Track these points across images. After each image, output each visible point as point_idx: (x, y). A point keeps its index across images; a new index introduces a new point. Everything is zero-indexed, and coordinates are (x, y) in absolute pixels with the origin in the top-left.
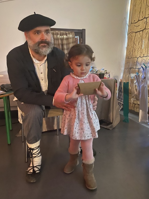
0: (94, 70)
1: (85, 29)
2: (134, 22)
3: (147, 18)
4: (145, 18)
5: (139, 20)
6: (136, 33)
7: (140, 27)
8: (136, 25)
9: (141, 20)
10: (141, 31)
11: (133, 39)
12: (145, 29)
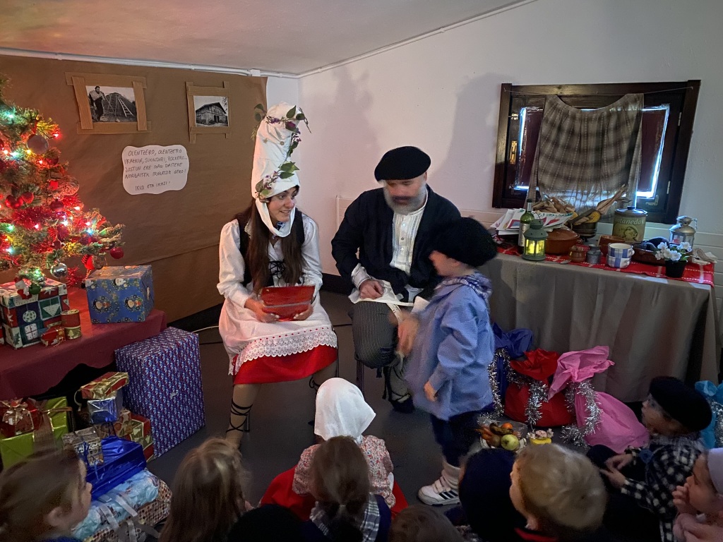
0: (686, 231)
1: (699, 81)
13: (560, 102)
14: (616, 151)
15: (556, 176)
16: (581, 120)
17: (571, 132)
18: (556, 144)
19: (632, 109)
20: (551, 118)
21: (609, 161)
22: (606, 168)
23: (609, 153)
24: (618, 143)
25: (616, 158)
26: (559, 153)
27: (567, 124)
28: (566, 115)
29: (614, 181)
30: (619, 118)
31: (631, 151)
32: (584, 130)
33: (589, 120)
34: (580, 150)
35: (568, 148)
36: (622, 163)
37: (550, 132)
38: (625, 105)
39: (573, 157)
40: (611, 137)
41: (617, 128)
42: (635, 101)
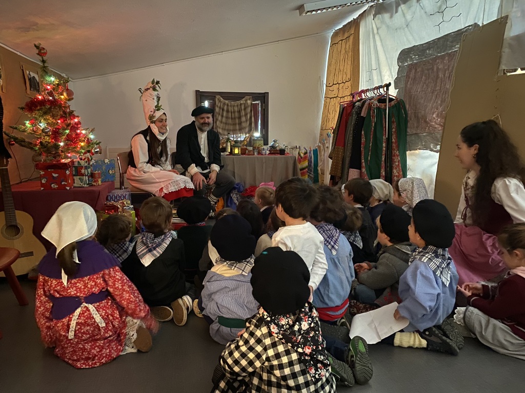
2: (329, 85)
3: (339, 84)
4: (338, 83)
5: (333, 84)
6: (331, 98)
7: (334, 92)
8: (331, 88)
9: (336, 84)
10: (335, 97)
11: (328, 106)
12: (337, 97)
13: (222, 99)
14: (246, 118)
15: (224, 129)
16: (231, 106)
17: (228, 111)
18: (222, 116)
19: (249, 102)
20: (219, 105)
21: (244, 122)
22: (244, 125)
23: (243, 119)
24: (246, 115)
25: (246, 121)
26: (224, 120)
27: (225, 108)
28: (224, 104)
29: (247, 130)
30: (244, 106)
31: (251, 118)
32: (232, 110)
33: (234, 106)
34: (232, 118)
35: (227, 118)
36: (248, 122)
37: (220, 111)
38: (246, 100)
39: (230, 121)
40: (243, 113)
41: (245, 109)
42: (249, 99)
